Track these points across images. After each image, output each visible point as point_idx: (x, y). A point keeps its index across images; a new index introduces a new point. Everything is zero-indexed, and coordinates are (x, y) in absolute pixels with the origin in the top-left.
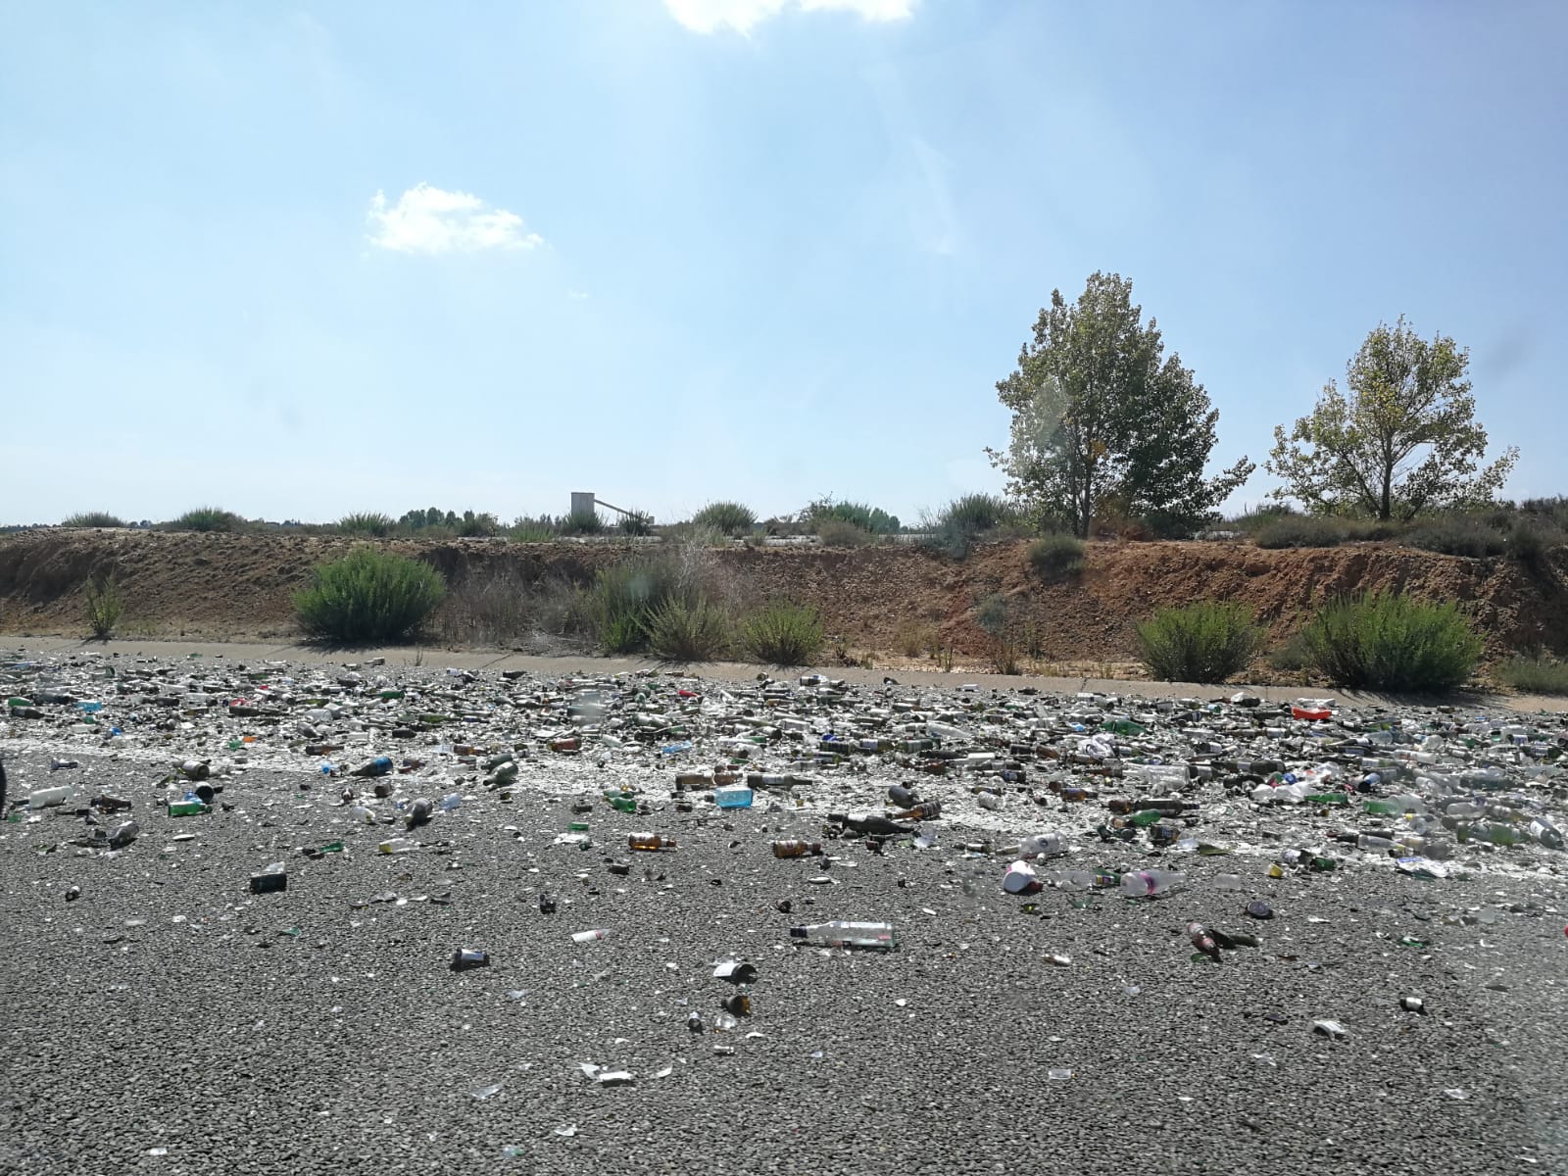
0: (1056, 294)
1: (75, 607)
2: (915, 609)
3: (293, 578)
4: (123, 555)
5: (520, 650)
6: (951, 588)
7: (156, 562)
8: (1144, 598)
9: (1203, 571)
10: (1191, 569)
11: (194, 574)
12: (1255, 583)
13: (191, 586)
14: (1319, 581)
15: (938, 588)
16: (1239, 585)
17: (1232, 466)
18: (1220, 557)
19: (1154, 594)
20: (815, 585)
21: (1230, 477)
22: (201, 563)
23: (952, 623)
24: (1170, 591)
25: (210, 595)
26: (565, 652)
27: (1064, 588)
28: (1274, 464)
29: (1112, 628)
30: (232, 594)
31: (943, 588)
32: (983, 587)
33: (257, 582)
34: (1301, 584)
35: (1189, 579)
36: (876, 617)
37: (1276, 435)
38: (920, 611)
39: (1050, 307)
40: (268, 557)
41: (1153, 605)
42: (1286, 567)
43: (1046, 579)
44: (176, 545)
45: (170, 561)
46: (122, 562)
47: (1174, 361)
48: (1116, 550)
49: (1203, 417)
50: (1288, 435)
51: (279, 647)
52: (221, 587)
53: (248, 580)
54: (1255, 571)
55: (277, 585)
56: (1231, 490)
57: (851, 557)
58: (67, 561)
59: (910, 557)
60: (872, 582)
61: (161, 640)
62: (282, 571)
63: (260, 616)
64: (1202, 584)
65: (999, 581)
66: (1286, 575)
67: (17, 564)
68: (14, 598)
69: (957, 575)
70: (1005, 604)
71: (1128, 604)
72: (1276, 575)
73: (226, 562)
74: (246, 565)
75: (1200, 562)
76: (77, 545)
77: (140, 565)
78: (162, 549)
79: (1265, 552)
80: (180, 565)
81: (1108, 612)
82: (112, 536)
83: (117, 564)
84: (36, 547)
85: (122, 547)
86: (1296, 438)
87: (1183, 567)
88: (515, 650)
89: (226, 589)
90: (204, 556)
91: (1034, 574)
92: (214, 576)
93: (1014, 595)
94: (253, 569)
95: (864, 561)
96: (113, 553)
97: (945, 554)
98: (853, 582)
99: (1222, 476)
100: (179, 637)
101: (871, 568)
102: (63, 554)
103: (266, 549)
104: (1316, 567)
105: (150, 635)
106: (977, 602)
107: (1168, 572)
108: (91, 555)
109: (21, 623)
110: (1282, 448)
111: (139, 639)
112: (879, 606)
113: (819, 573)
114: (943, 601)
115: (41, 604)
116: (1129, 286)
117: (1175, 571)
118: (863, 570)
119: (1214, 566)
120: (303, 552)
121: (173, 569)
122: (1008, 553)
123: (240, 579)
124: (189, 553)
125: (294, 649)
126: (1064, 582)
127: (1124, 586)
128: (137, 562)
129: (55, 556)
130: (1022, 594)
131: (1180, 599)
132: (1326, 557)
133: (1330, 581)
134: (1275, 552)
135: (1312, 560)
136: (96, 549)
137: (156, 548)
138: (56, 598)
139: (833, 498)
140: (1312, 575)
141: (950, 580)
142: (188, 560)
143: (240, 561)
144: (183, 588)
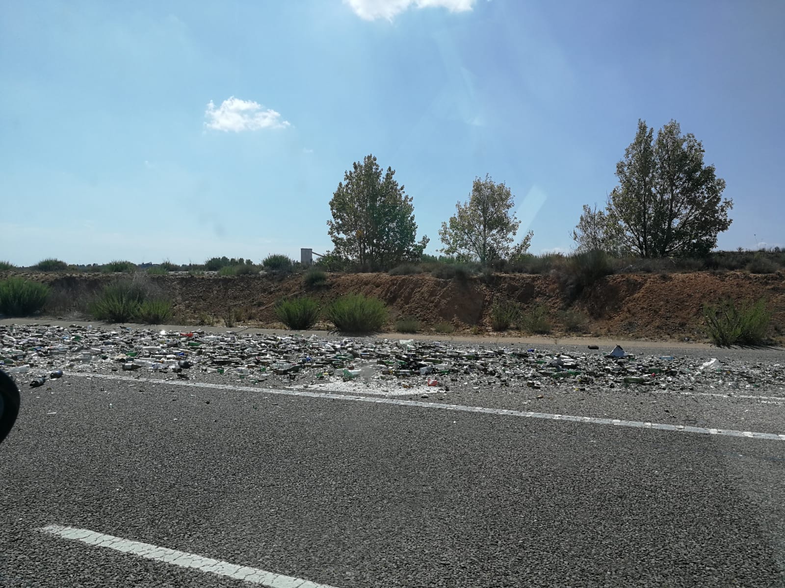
126: (313, 290)
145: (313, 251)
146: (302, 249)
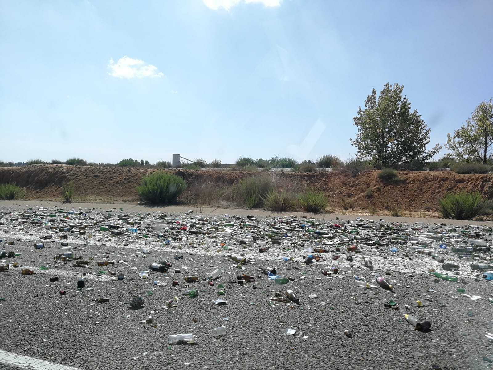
0: (374, 90)
1: (52, 191)
2: (341, 193)
3: (130, 182)
4: (67, 173)
5: (219, 207)
6: (352, 186)
7: (80, 176)
8: (421, 190)
9: (440, 181)
10: (436, 180)
11: (94, 180)
12: (460, 185)
13: (94, 184)
14: (485, 185)
15: (348, 186)
16: (455, 186)
17: (434, 147)
18: (446, 177)
19: (424, 189)
20: (306, 185)
21: (434, 150)
22: (96, 176)
23: (356, 198)
24: (430, 188)
25: (101, 187)
26: (236, 208)
27: (392, 186)
28: (448, 146)
29: (411, 200)
30: (109, 187)
31: (350, 186)
32: (364, 186)
33: (117, 183)
34: (479, 186)
35: (436, 184)
36: (329, 196)
37: (448, 136)
38: (343, 194)
39: (371, 94)
40: (119, 174)
41: (424, 193)
42: (471, 180)
43: (385, 183)
44: (86, 170)
45: (84, 176)
46: (68, 176)
47: (416, 112)
48: (407, 174)
49: (425, 131)
50: (452, 136)
51: (134, 205)
52: (105, 184)
53: (114, 182)
54: (460, 181)
55: (124, 184)
56: (433, 155)
57: (317, 176)
58: (47, 175)
59: (337, 176)
60: (325, 184)
61: (90, 202)
62: (125, 179)
63: (121, 195)
64: (441, 186)
65: (369, 184)
66: (472, 183)
67: (29, 176)
68: (29, 188)
69: (354, 182)
70: (373, 192)
71: (416, 192)
72: (468, 183)
73: (105, 176)
74: (112, 177)
75: (439, 179)
76: (50, 170)
77: (74, 177)
78: (81, 172)
79: (462, 175)
80: (89, 177)
81: (409, 195)
82: (61, 167)
83: (66, 177)
84: (35, 170)
85: (67, 171)
86: (455, 137)
87: (433, 180)
88: (217, 207)
89: (106, 185)
90: (97, 174)
91: (381, 182)
92: (101, 181)
93: (375, 189)
94: (115, 179)
95: (321, 177)
96: (63, 173)
97: (349, 175)
98: (319, 184)
99: (431, 150)
100: (95, 201)
101: (324, 179)
102: (46, 173)
103: (118, 172)
104: (484, 180)
105: (84, 201)
106: (363, 191)
107: (428, 182)
108: (56, 174)
109: (32, 196)
110: (450, 140)
111: (82, 202)
112: (329, 192)
113: (306, 181)
114: (351, 191)
115: (39, 190)
116: (403, 88)
117: (430, 181)
118: (321, 180)
119: (444, 179)
120: (131, 173)
121: (86, 178)
122: (370, 175)
123: (111, 182)
124: (91, 173)
125: (138, 206)
126: (392, 185)
127: (413, 186)
128: (73, 176)
129: (43, 174)
130: (378, 188)
131: (434, 190)
132: (487, 177)
133: (490, 185)
134: (466, 175)
135: (482, 178)
136: (57, 171)
137: (79, 171)
138: (44, 188)
139: (279, 156)
140: (482, 183)
141: (352, 183)
142: (91, 175)
143: (110, 176)
144: (91, 185)
145: (180, 156)
146: (173, 155)
